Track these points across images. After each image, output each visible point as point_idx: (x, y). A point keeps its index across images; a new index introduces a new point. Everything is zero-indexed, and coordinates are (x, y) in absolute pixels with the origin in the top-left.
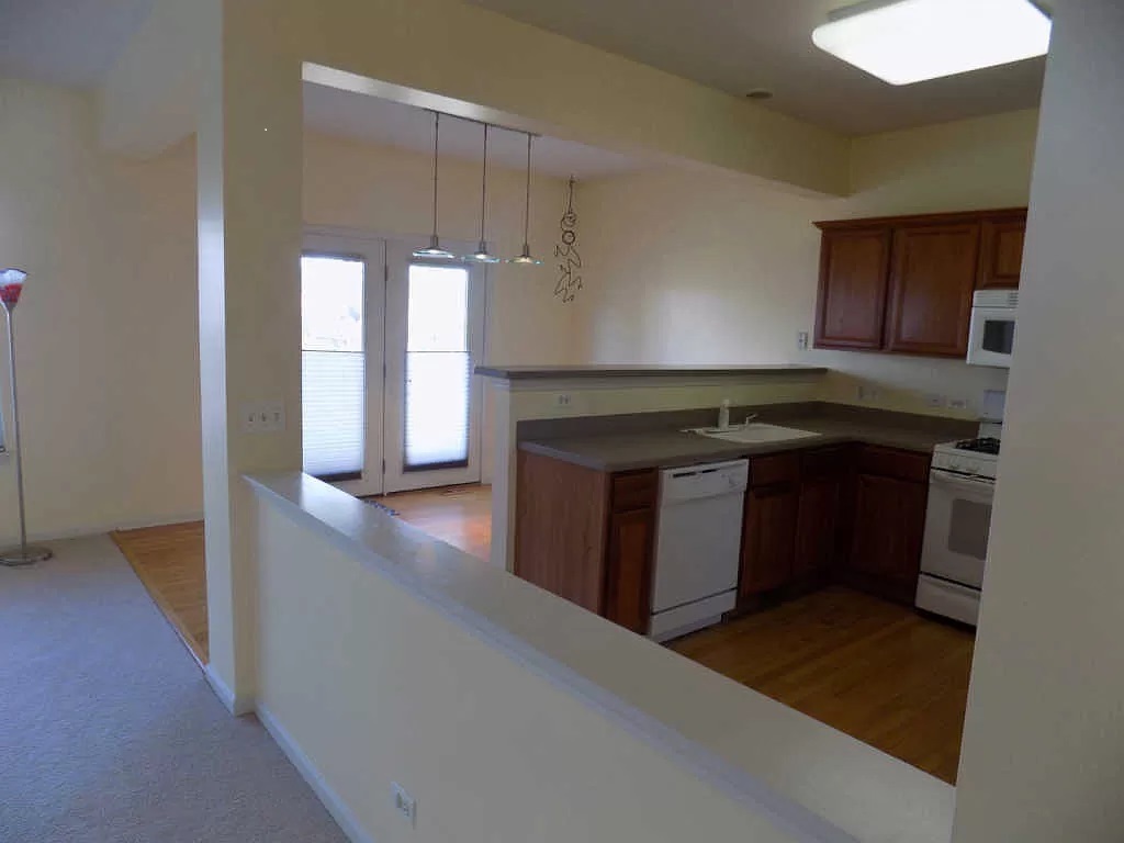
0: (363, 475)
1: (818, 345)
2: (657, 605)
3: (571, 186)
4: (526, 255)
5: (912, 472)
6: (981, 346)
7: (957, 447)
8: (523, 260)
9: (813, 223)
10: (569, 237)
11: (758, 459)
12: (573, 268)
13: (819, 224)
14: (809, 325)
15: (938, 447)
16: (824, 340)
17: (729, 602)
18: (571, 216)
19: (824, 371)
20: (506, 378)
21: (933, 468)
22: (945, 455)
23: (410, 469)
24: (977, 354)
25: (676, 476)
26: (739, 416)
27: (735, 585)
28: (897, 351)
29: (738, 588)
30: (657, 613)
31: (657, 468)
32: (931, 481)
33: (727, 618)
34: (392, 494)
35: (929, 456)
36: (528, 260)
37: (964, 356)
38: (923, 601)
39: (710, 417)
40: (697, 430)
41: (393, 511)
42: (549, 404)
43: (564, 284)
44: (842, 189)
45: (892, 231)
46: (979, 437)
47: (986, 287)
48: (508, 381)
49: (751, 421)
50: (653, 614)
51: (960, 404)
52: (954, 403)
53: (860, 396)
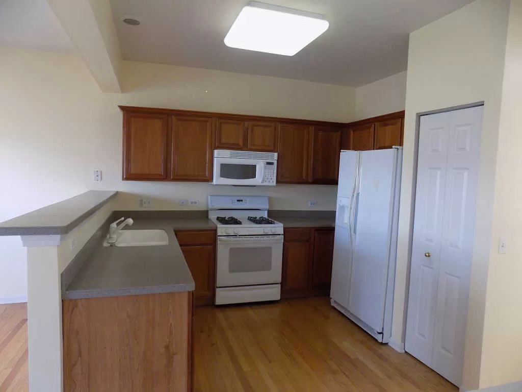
1: (126, 178)
6: (220, 175)
9: (119, 107)
13: (122, 108)
15: (218, 226)
16: (129, 176)
21: (219, 236)
24: (217, 179)
28: (175, 179)
32: (218, 243)
35: (215, 230)
37: (211, 181)
38: (218, 301)
47: (217, 148)
51: (196, 203)
52: (192, 203)
53: (141, 204)
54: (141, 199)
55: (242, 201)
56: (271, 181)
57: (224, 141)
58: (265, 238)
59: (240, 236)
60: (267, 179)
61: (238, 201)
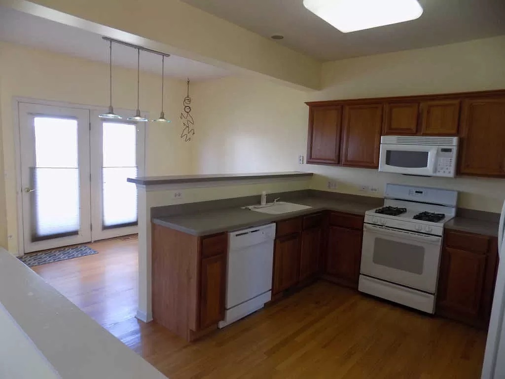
0: (79, 233)
1: (308, 162)
2: (229, 305)
3: (188, 84)
4: (162, 118)
5: (355, 225)
6: (385, 163)
7: (376, 212)
8: (161, 120)
9: (305, 103)
10: (188, 109)
11: (281, 223)
12: (190, 124)
13: (307, 103)
14: (304, 152)
15: (367, 213)
16: (311, 160)
17: (268, 297)
18: (188, 99)
19: (311, 174)
20: (144, 184)
21: (365, 223)
22: (371, 216)
23: (105, 228)
24: (383, 167)
25: (237, 235)
26: (271, 198)
27: (271, 288)
28: (346, 165)
29: (272, 290)
30: (229, 309)
31: (227, 232)
32: (364, 229)
33: (267, 305)
34: (95, 242)
35: (363, 217)
36: (163, 120)
37: (377, 167)
38: (361, 288)
39: (257, 200)
40: (250, 207)
41: (95, 252)
42: (169, 198)
43: (186, 132)
44: (318, 87)
45: (342, 108)
46: (385, 206)
47: (387, 134)
48: (144, 186)
49: (277, 201)
50: (227, 310)
51: (375, 190)
52: (372, 190)
53: (329, 187)
54: (330, 182)
55: (421, 192)
56: (447, 171)
57: (394, 126)
58: (416, 235)
59: (386, 227)
60: (442, 169)
61: (416, 192)
